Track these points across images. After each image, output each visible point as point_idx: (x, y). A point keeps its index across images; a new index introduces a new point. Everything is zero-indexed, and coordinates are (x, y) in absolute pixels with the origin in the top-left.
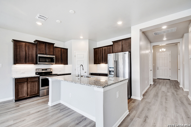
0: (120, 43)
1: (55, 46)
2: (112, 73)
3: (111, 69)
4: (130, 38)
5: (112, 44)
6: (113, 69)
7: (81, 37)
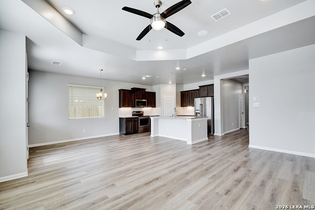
0: (206, 88)
1: (146, 91)
2: (199, 115)
3: (197, 112)
4: (213, 85)
5: (199, 88)
6: (199, 112)
7: (170, 83)
